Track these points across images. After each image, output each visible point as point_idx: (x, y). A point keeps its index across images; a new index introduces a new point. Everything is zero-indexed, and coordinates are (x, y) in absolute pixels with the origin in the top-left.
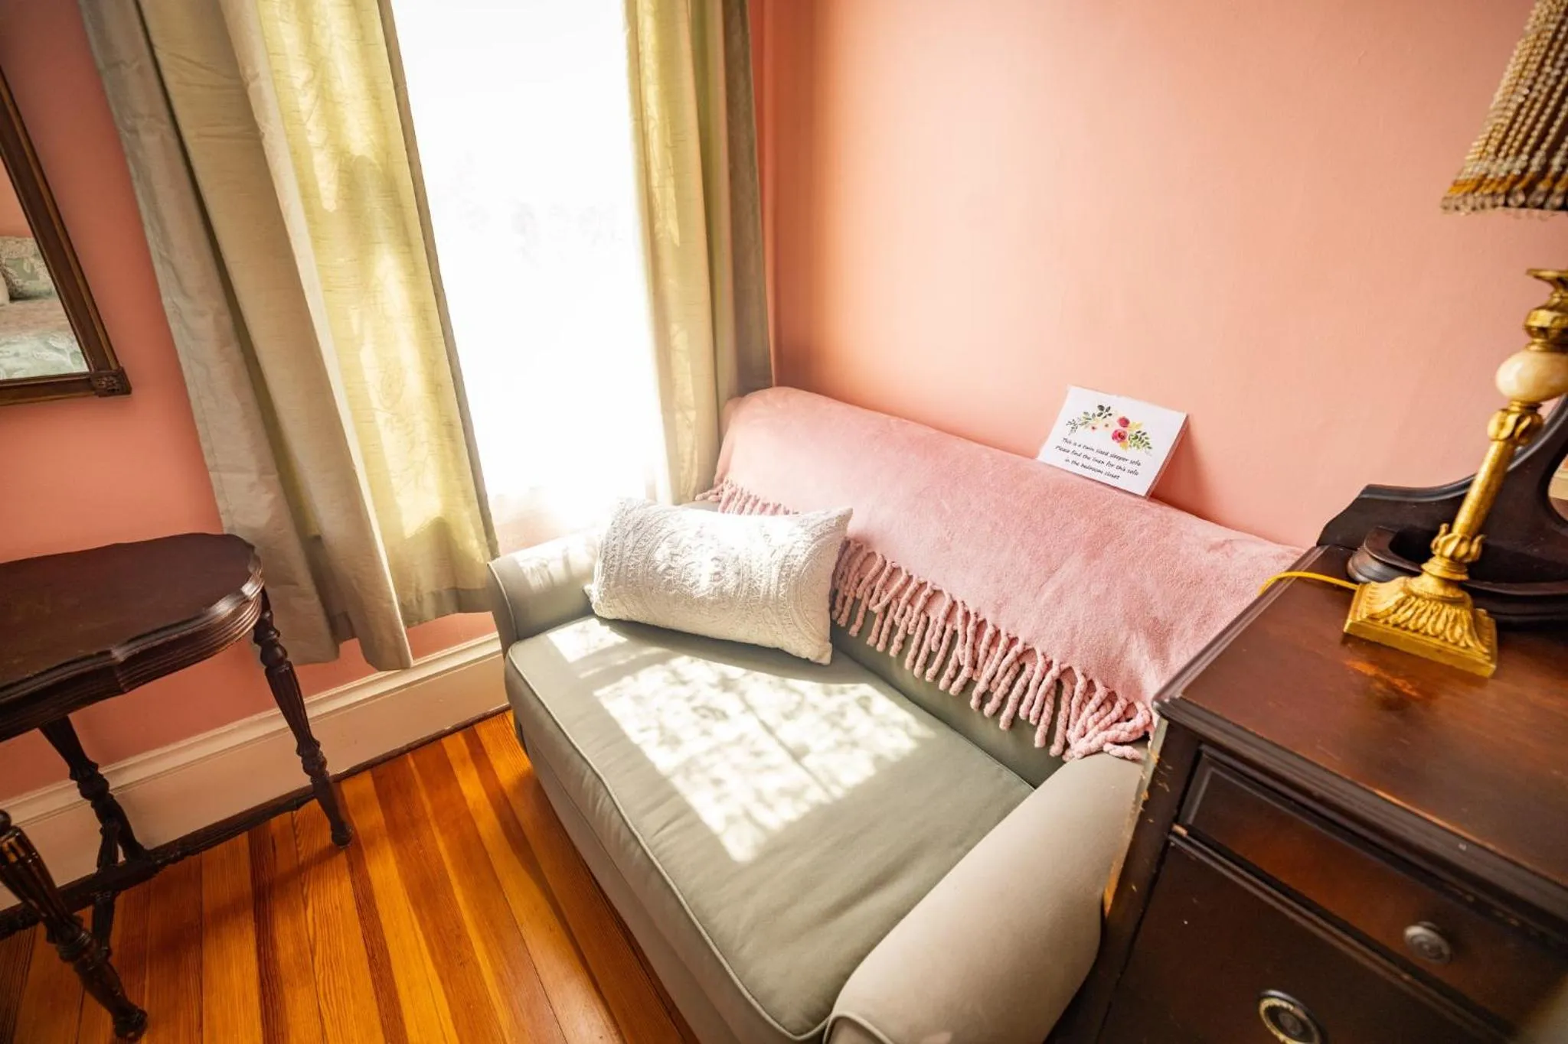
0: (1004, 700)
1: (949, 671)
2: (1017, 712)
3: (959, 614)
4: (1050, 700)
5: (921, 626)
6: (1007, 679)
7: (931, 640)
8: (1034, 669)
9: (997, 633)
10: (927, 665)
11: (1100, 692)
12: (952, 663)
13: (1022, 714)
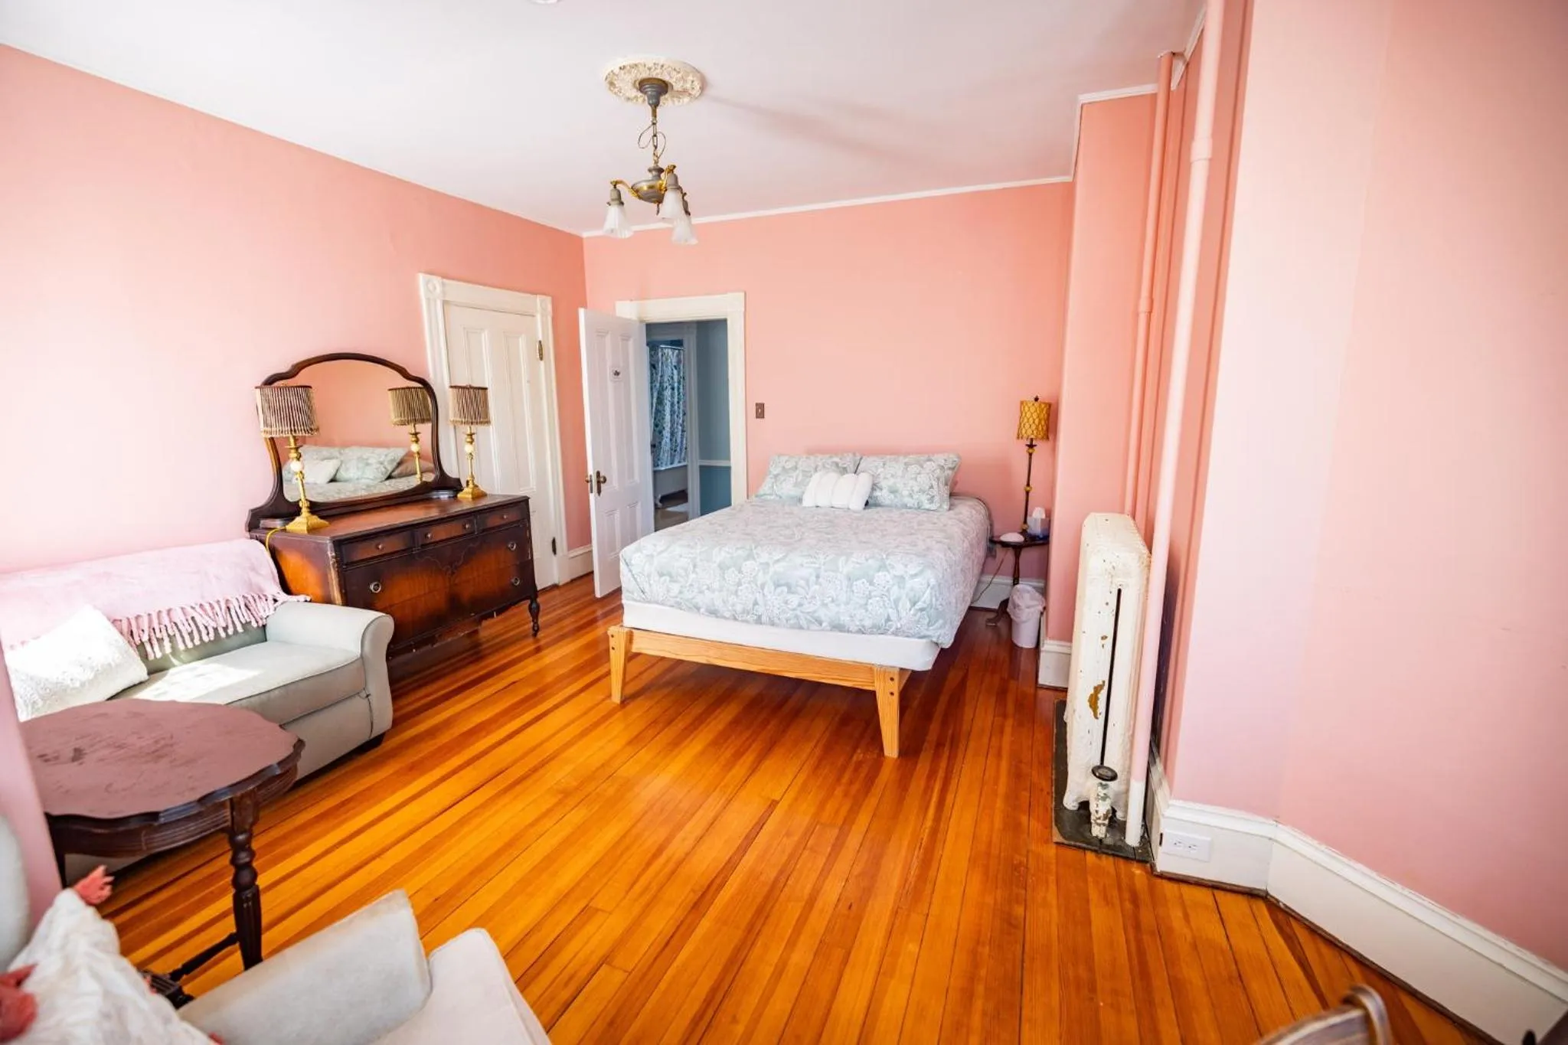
0: (233, 622)
1: (204, 632)
2: (241, 622)
3: (189, 609)
4: (249, 612)
5: (175, 628)
6: (228, 615)
7: (185, 630)
8: (234, 605)
9: (210, 605)
10: (192, 640)
11: (256, 597)
12: (202, 628)
13: (244, 622)
